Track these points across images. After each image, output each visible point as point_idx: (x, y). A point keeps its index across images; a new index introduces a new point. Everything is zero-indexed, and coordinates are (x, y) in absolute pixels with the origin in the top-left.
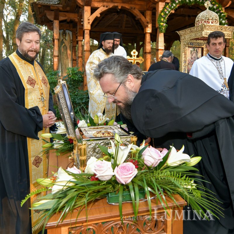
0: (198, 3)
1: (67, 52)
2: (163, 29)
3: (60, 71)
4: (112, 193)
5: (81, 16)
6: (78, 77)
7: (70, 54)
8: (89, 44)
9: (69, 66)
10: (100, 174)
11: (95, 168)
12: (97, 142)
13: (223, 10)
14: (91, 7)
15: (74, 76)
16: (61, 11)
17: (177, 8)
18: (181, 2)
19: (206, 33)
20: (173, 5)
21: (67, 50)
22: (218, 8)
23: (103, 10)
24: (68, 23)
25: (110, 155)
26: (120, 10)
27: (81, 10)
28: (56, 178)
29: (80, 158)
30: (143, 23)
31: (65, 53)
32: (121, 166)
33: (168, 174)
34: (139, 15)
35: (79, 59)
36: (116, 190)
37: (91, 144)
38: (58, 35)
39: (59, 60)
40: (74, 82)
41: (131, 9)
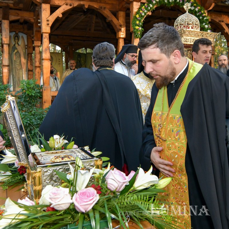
0: (178, 5)
1: (20, 60)
2: (138, 33)
3: (12, 84)
4: (71, 225)
5: (38, 16)
6: (35, 92)
7: (24, 63)
8: (48, 51)
9: (24, 79)
10: (56, 203)
11: (50, 196)
12: (55, 168)
13: (205, 13)
14: (51, 5)
15: (30, 90)
16: (11, 9)
17: (154, 9)
18: (158, 3)
19: (185, 39)
20: (149, 6)
21: (20, 58)
22: (200, 11)
23: (66, 10)
24: (21, 24)
25: (69, 181)
26: (87, 9)
27: (37, 8)
28: (4, 211)
29: (34, 188)
30: (116, 26)
31: (18, 61)
32: (80, 192)
33: (135, 198)
34: (110, 16)
35: (36, 69)
36: (75, 220)
37: (47, 171)
38: (8, 38)
39: (10, 71)
40: (30, 99)
41: (100, 9)
